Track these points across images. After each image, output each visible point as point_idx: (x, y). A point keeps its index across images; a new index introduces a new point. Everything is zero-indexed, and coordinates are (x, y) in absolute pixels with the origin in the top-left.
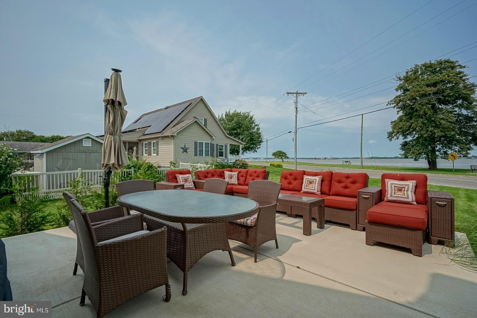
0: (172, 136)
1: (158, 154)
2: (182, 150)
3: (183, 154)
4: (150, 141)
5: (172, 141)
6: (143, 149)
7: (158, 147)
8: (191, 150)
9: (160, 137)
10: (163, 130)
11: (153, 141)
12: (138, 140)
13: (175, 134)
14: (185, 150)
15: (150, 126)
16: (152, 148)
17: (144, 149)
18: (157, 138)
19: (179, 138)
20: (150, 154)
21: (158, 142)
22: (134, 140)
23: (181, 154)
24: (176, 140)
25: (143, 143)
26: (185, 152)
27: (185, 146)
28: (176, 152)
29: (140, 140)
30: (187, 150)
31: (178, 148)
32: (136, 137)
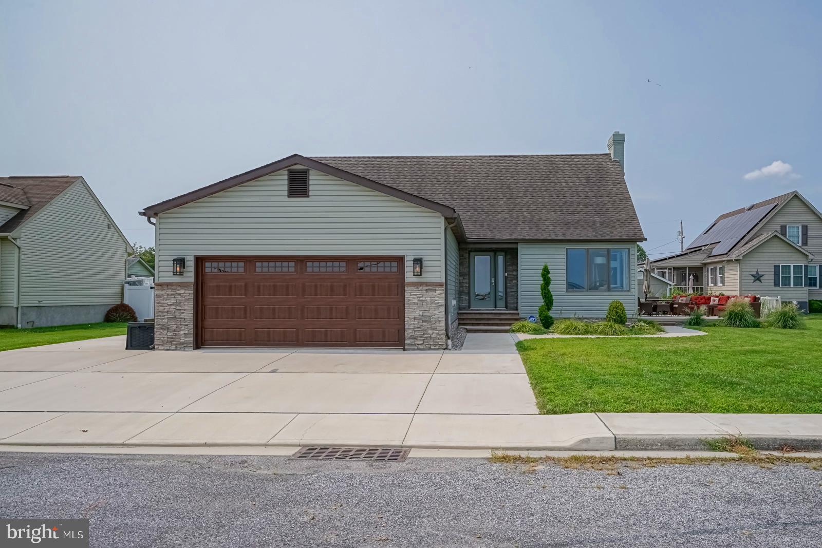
0: (736, 260)
1: (724, 285)
2: (753, 278)
3: (753, 284)
4: (715, 265)
5: (738, 267)
6: (708, 276)
7: (724, 275)
8: (769, 278)
9: (725, 261)
10: (729, 251)
11: (719, 266)
12: (702, 264)
13: (741, 258)
14: (758, 278)
15: (719, 242)
16: (718, 275)
17: (710, 276)
18: (722, 262)
19: (748, 262)
20: (715, 284)
21: (724, 267)
22: (696, 264)
23: (752, 284)
24: (743, 265)
25: (708, 268)
26: (758, 281)
27: (757, 272)
28: (743, 281)
29: (705, 264)
30: (761, 278)
31: (747, 276)
32: (699, 260)
